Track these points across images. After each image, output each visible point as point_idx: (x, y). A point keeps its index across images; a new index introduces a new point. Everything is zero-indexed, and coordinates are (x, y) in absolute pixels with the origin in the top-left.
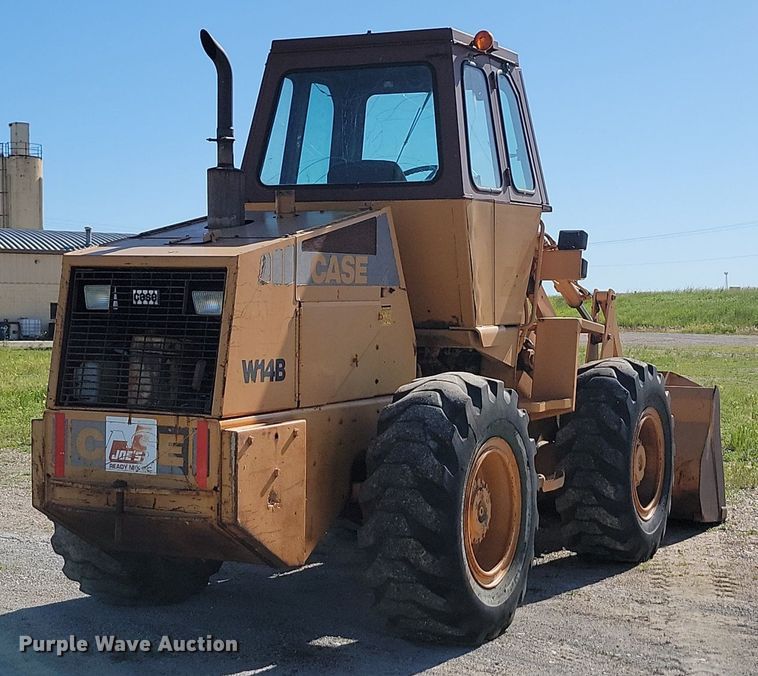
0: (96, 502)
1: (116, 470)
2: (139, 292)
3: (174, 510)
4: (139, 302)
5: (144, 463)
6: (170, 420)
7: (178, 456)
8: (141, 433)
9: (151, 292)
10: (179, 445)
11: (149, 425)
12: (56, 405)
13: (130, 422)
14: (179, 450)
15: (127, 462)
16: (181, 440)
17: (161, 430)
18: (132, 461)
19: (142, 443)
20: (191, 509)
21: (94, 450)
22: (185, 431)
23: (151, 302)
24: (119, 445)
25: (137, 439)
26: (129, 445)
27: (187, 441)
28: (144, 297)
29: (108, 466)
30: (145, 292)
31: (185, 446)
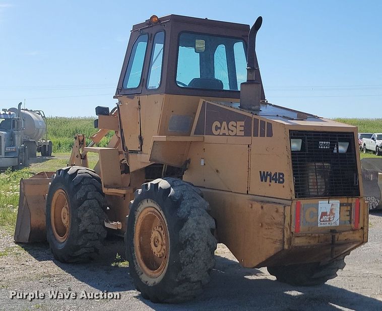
0: (313, 242)
1: (322, 226)
2: (322, 142)
3: (346, 240)
4: (322, 147)
5: (334, 221)
6: (345, 200)
7: (348, 216)
8: (333, 207)
9: (327, 143)
10: (348, 211)
11: (336, 203)
12: (296, 197)
13: (329, 203)
14: (348, 213)
16: (349, 207)
17: (341, 205)
18: (329, 221)
19: (334, 212)
20: (352, 238)
21: (313, 217)
22: (350, 205)
23: (327, 147)
24: (324, 214)
25: (331, 210)
26: (328, 213)
27: (351, 208)
28: (324, 145)
29: (319, 224)
30: (325, 143)
31: (350, 211)
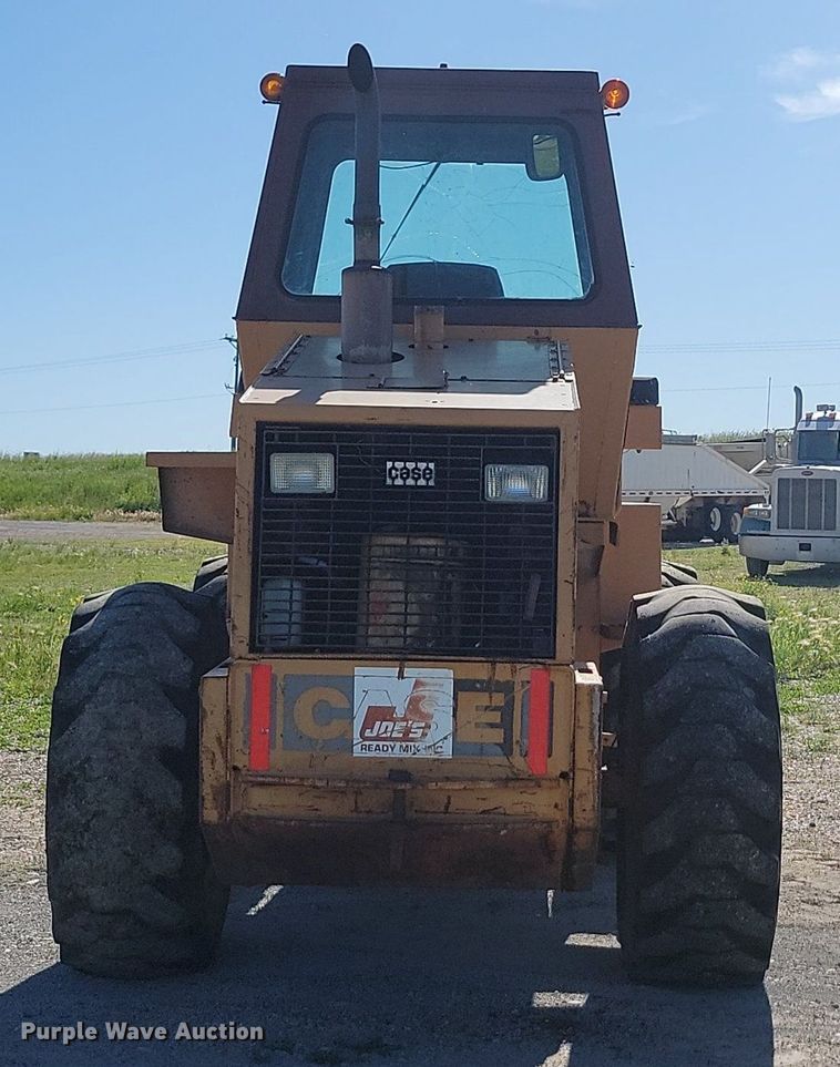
0: (329, 808)
1: (373, 754)
2: (399, 465)
3: (483, 812)
4: (399, 482)
5: (429, 741)
6: (479, 671)
7: (492, 725)
8: (421, 692)
9: (422, 466)
10: (496, 709)
11: (438, 680)
12: (251, 651)
13: (401, 676)
14: (496, 717)
15: (396, 739)
16: (499, 700)
17: (460, 686)
18: (406, 738)
19: (425, 708)
20: (519, 809)
21: (328, 724)
22: (507, 688)
23: (422, 482)
24: (378, 714)
25: (414, 703)
26: (400, 713)
27: (510, 703)
28: (406, 474)
29: (357, 749)
30: (411, 465)
31: (508, 711)
